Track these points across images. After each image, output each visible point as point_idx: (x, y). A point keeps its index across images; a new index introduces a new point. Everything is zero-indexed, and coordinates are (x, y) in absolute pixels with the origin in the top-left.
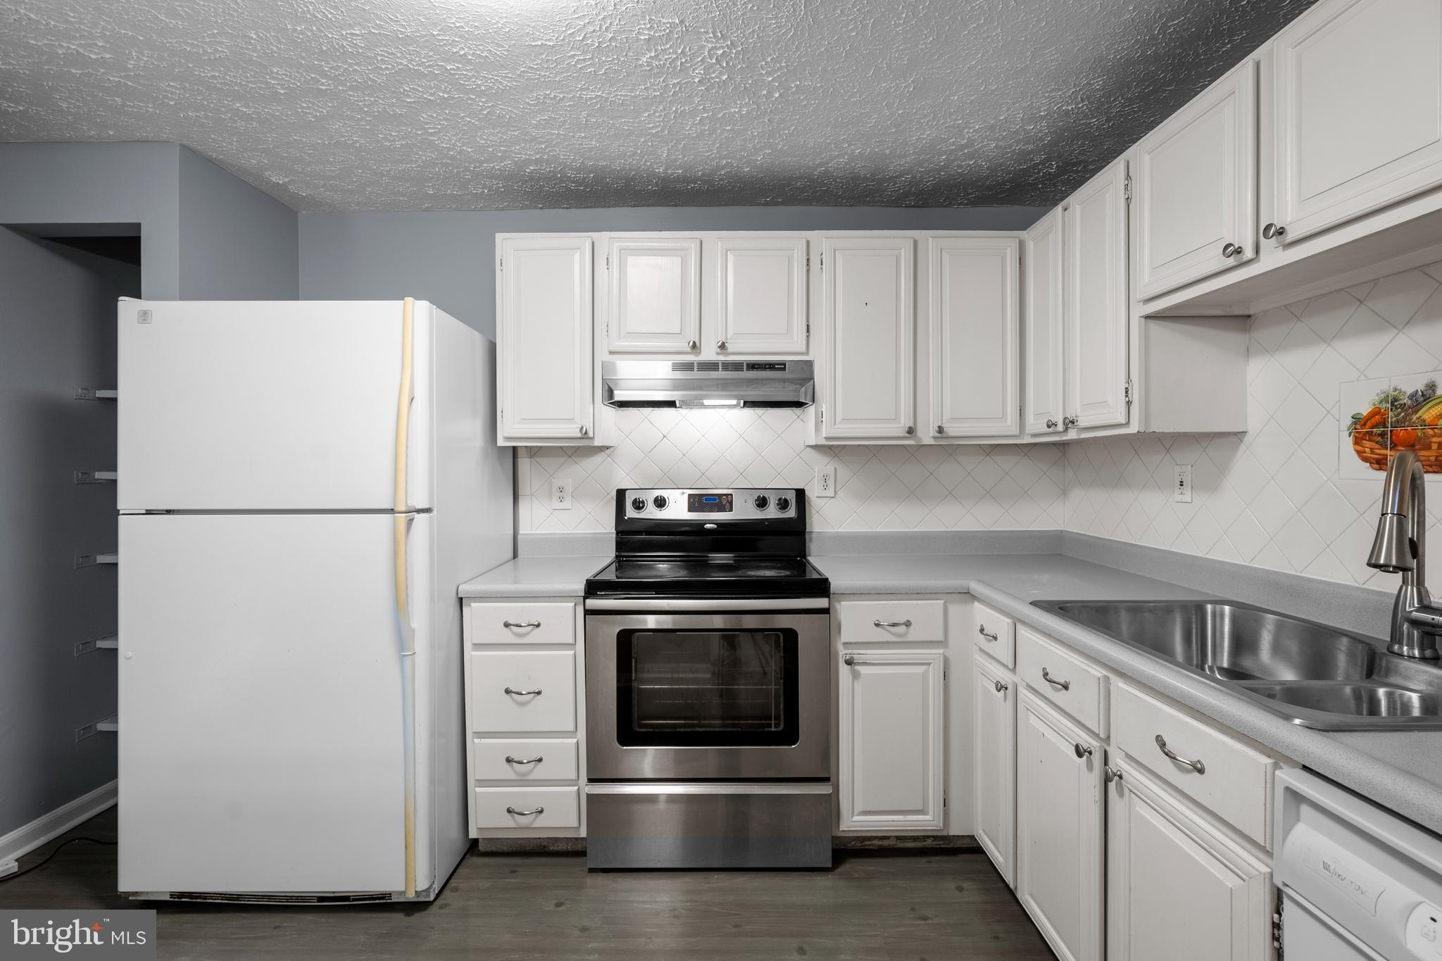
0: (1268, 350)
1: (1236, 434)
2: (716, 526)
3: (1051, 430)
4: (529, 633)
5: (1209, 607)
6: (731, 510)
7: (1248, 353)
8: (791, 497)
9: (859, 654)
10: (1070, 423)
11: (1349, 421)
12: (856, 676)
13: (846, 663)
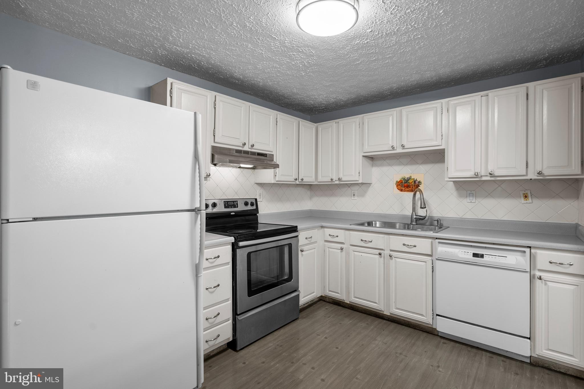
0: (377, 166)
1: (369, 184)
2: (234, 213)
3: (332, 181)
4: (215, 261)
5: (374, 222)
6: (238, 207)
7: (372, 166)
8: (254, 201)
9: (305, 248)
10: (339, 179)
11: (396, 182)
12: (302, 255)
13: (301, 251)
